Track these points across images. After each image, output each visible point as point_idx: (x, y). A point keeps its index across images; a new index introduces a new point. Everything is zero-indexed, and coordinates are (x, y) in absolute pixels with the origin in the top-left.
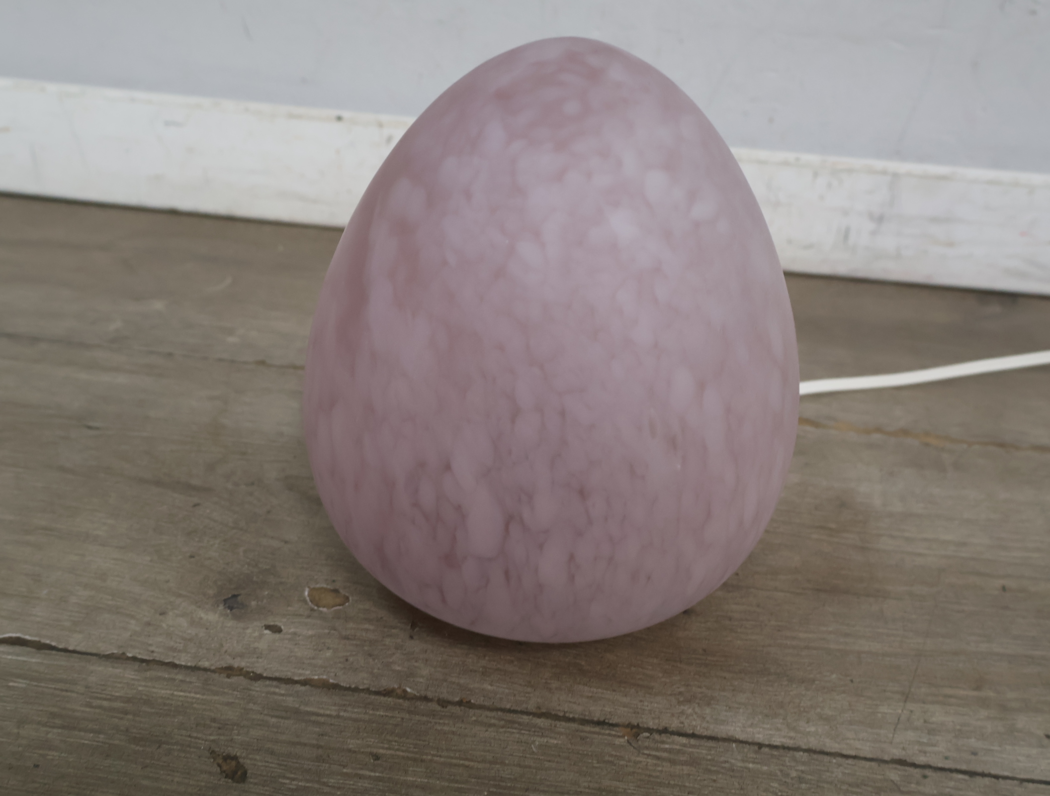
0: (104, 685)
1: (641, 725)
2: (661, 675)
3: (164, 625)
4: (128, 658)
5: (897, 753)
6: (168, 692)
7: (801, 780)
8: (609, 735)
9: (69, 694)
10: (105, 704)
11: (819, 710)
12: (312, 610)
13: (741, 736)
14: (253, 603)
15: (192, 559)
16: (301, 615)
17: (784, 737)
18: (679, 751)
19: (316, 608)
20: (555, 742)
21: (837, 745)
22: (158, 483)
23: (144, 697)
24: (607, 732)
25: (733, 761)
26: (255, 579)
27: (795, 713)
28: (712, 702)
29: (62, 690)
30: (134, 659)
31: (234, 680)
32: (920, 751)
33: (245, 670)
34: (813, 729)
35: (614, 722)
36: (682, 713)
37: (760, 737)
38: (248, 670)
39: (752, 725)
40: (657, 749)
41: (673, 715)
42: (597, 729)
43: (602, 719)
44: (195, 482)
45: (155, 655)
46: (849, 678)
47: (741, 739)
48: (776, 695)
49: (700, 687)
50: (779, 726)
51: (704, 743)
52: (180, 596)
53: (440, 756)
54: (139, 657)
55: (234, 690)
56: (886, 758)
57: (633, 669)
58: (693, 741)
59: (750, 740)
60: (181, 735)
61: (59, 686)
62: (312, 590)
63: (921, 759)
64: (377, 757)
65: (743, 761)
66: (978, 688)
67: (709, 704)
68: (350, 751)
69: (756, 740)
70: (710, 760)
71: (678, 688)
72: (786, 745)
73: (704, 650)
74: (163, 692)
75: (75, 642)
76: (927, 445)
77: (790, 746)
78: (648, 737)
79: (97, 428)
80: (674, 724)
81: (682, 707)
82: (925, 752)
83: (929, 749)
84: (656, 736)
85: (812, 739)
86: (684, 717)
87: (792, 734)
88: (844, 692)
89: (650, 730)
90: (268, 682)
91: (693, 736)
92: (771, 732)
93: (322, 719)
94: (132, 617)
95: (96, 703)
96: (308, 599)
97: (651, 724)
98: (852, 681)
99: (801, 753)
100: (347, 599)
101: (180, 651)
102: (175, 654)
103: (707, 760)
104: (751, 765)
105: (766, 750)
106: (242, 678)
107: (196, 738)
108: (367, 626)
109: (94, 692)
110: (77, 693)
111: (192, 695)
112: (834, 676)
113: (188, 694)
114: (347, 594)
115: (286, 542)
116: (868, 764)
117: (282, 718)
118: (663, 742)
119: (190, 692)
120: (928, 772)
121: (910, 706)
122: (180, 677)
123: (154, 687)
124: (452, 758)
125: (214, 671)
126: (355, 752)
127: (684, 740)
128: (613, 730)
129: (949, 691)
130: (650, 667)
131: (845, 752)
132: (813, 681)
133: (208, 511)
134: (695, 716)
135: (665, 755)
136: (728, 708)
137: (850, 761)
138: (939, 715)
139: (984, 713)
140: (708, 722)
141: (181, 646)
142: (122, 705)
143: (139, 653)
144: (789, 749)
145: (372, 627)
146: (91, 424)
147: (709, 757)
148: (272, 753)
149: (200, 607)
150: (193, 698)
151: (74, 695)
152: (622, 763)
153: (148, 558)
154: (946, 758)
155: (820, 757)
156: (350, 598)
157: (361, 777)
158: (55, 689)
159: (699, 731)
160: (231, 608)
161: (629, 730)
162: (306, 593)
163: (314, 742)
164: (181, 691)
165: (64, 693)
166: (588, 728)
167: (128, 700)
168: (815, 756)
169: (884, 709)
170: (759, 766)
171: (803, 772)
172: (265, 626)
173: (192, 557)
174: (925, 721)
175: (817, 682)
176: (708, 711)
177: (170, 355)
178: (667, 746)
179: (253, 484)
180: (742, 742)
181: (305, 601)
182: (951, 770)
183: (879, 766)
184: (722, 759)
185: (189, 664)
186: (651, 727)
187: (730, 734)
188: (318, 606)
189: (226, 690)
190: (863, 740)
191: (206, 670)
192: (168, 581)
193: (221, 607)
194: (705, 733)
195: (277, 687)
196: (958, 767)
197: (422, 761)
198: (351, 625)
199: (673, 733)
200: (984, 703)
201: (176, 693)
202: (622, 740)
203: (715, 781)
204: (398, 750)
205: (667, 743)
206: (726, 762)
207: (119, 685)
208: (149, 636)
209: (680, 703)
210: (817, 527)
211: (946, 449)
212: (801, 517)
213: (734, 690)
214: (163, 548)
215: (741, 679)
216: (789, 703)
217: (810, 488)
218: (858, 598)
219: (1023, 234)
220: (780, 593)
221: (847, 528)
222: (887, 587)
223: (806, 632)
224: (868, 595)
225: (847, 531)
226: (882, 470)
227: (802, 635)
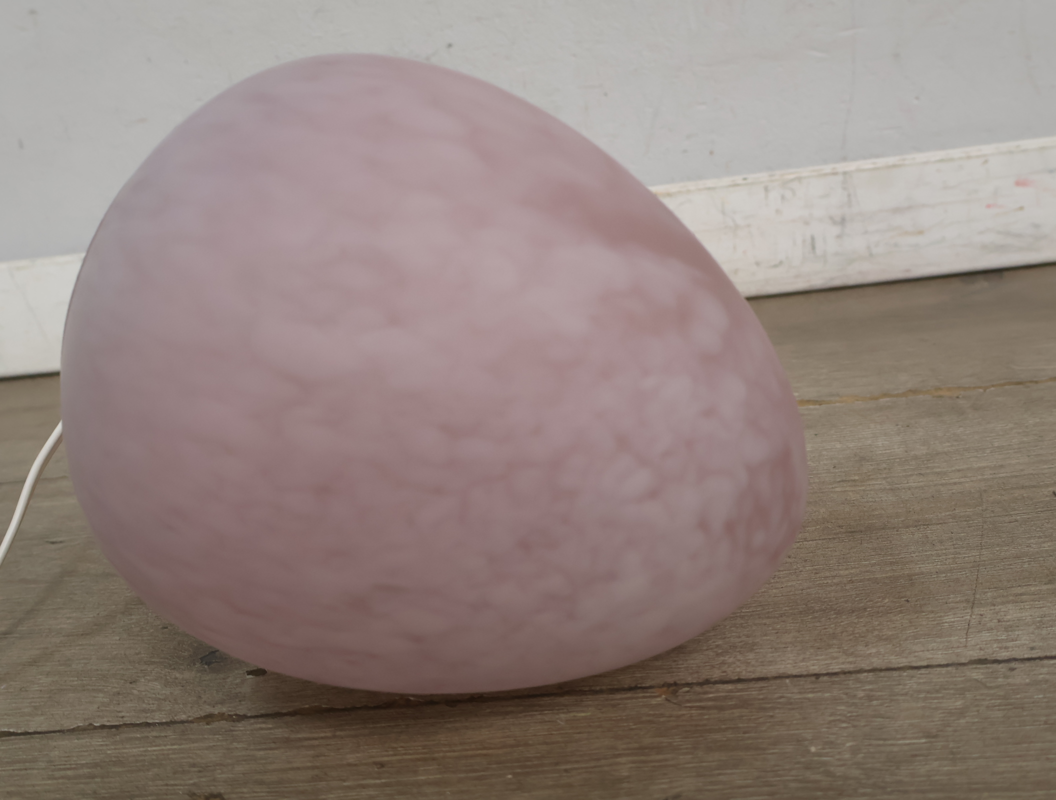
0: (68, 757)
1: (678, 682)
3: (135, 692)
4: (96, 728)
5: (975, 654)
6: (142, 749)
7: (870, 698)
8: (644, 697)
9: (29, 771)
10: (69, 773)
11: (876, 633)
13: (795, 672)
15: (166, 630)
17: (843, 663)
18: (725, 698)
20: (583, 714)
21: (904, 660)
23: (114, 759)
24: (641, 695)
25: (789, 695)
27: (850, 640)
28: (755, 647)
29: (21, 770)
30: (103, 727)
31: (215, 725)
32: (1001, 648)
33: (226, 714)
34: (874, 650)
35: (647, 685)
36: (723, 663)
37: (815, 669)
38: (230, 713)
39: (803, 660)
40: (700, 701)
41: (713, 667)
42: (629, 695)
43: (633, 685)
45: (125, 719)
46: (904, 599)
47: (794, 674)
48: (825, 629)
49: (739, 637)
50: (835, 655)
51: (752, 685)
52: (152, 663)
53: (454, 751)
54: (108, 724)
55: (215, 735)
56: (963, 660)
58: (740, 686)
59: (805, 673)
60: (157, 786)
61: (17, 766)
63: (1004, 655)
64: (382, 765)
65: (800, 693)
66: (1051, 582)
67: (751, 650)
68: (349, 765)
69: (811, 672)
70: (763, 699)
72: (846, 670)
74: (134, 750)
75: (37, 724)
76: (940, 397)
77: (851, 670)
78: (688, 692)
79: (61, 542)
80: (716, 674)
81: (722, 658)
82: (1006, 648)
83: (1010, 644)
84: (698, 689)
85: (874, 660)
86: (726, 666)
87: (851, 659)
88: (901, 612)
89: (688, 685)
90: (252, 721)
91: (739, 681)
92: (826, 662)
93: (316, 742)
94: (100, 691)
95: (57, 774)
97: (690, 680)
98: (908, 601)
99: (865, 674)
101: (153, 711)
102: (149, 715)
103: (759, 699)
104: (810, 695)
105: (826, 678)
106: (224, 722)
107: (173, 785)
109: (58, 765)
110: (38, 769)
111: (169, 747)
112: (887, 600)
113: (164, 748)
116: (944, 670)
117: (271, 749)
118: (706, 693)
119: (165, 745)
120: (1013, 665)
121: (979, 610)
122: (155, 734)
123: (125, 748)
124: (467, 750)
125: (192, 722)
126: (356, 765)
127: (730, 687)
128: (647, 692)
129: (1019, 590)
131: (914, 664)
132: (865, 609)
134: (738, 663)
135: (710, 703)
136: (773, 649)
137: (923, 671)
138: (1012, 613)
140: (753, 666)
141: (154, 707)
142: (89, 770)
143: (108, 721)
144: (850, 672)
146: (54, 540)
147: (761, 697)
148: (261, 783)
149: (174, 669)
150: (169, 750)
151: (35, 771)
152: (662, 720)
153: (118, 638)
154: (1032, 649)
155: (887, 674)
157: (364, 787)
158: (13, 770)
159: (744, 675)
160: (208, 664)
161: (665, 689)
163: (309, 764)
164: (156, 746)
165: (23, 772)
166: (618, 696)
167: (96, 765)
168: (882, 674)
169: (950, 618)
170: (819, 694)
171: (871, 690)
172: (247, 672)
173: (165, 628)
174: (999, 621)
175: (868, 610)
176: (751, 656)
178: (711, 695)
180: (796, 676)
182: (1040, 658)
183: (957, 669)
184: (777, 695)
185: (164, 721)
186: (690, 682)
187: (781, 671)
189: (206, 736)
190: (933, 650)
191: (182, 722)
192: (139, 653)
193: (198, 665)
194: (753, 676)
195: (264, 723)
196: (1048, 654)
197: (434, 759)
199: (716, 683)
201: (149, 749)
202: (659, 699)
203: (772, 717)
204: (405, 754)
205: (711, 693)
206: (781, 697)
207: (86, 754)
208: (119, 704)
209: (718, 655)
210: (839, 482)
211: (960, 396)
212: (819, 477)
213: (777, 633)
214: (133, 626)
215: (784, 622)
216: (842, 632)
217: (824, 453)
218: (897, 531)
219: (989, 206)
220: (811, 542)
221: (871, 477)
222: (927, 516)
223: (847, 569)
224: (908, 527)
225: (873, 479)
226: (897, 425)
227: (843, 572)
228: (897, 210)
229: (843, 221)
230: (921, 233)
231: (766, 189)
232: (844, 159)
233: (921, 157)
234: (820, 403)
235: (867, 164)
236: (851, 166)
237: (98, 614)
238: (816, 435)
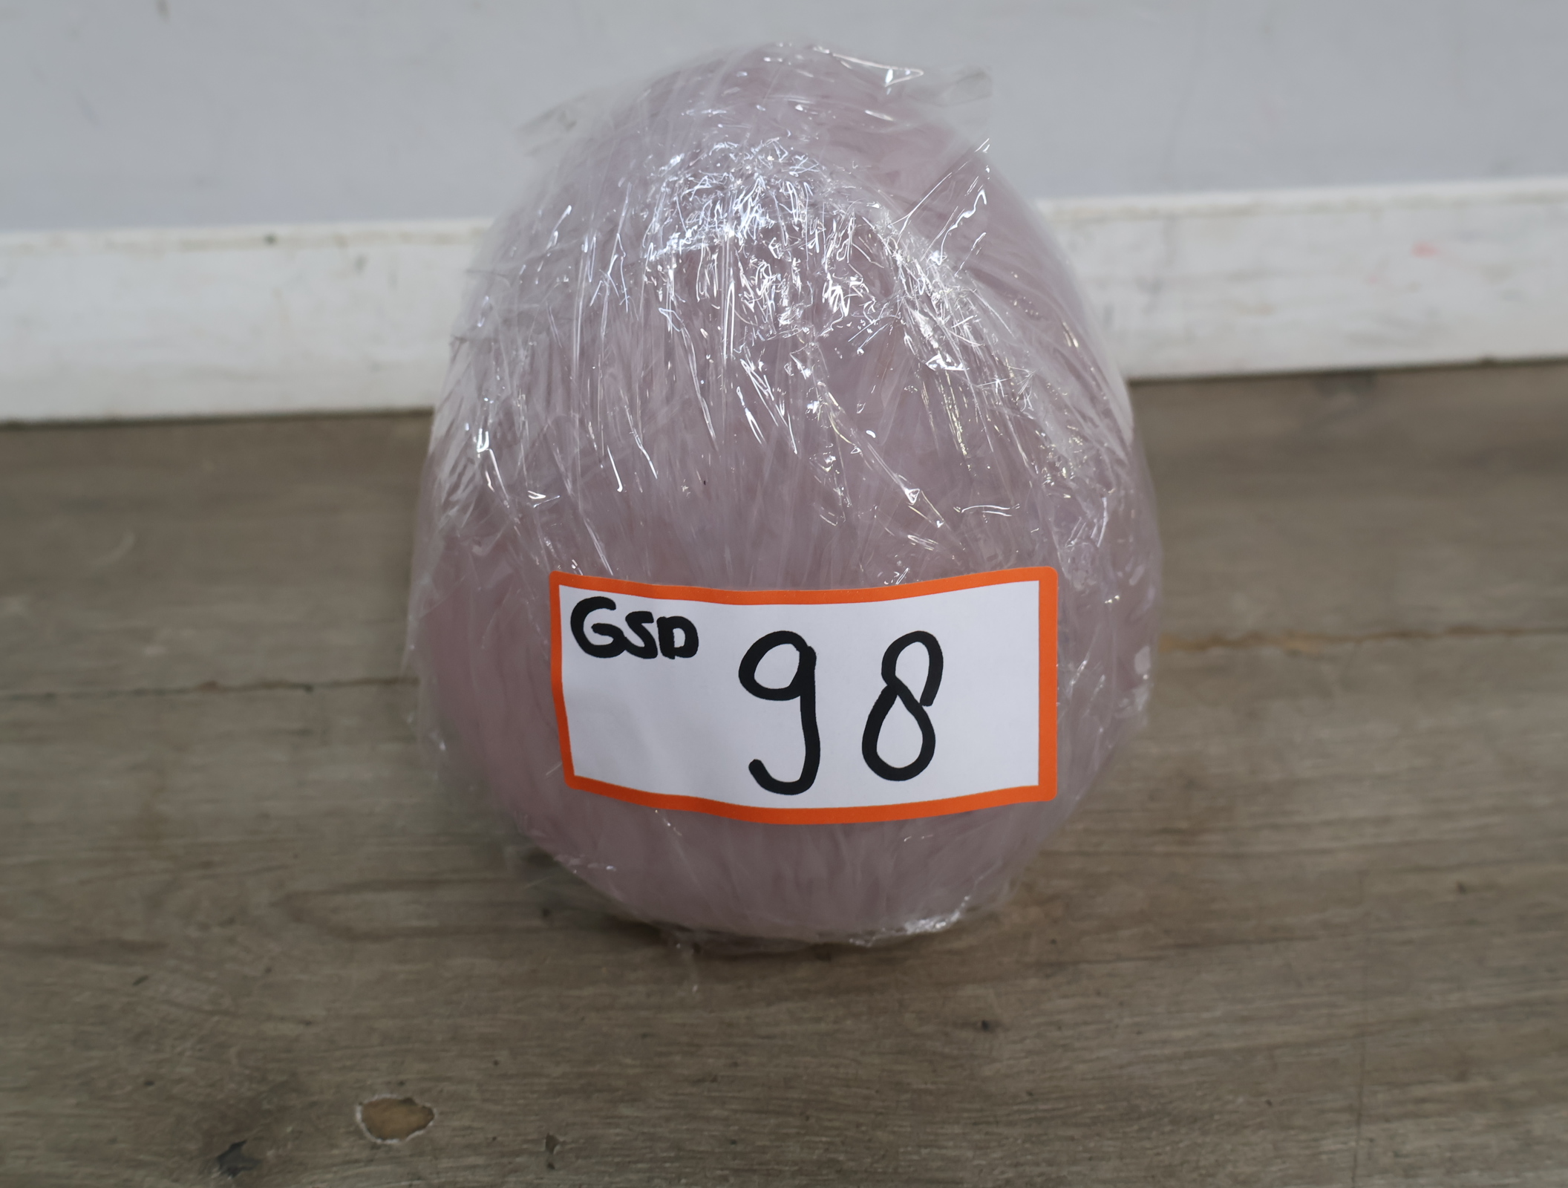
2: (970, 1154)
11: (1230, 1168)
12: (374, 1147)
14: (270, 1153)
15: (151, 1088)
16: (356, 1161)
19: (379, 1141)
22: (67, 950)
26: (266, 1106)
44: (132, 935)
46: (1264, 1099)
48: (1158, 1154)
49: (1037, 1164)
52: (139, 1165)
57: (924, 1151)
62: (369, 1107)
66: (1462, 1077)
71: (1003, 1173)
73: (1030, 1094)
76: (1294, 654)
88: (1261, 1126)
96: (363, 1126)
98: (1269, 1103)
100: (430, 1113)
108: (472, 1160)
112: (1240, 1100)
114: (428, 1105)
115: (308, 1023)
121: (1370, 1130)
129: (1419, 1091)
130: (951, 1144)
132: (1211, 1115)
133: (163, 988)
138: (1414, 1139)
139: (1480, 1120)
145: (480, 1161)
149: (178, 1180)
156: (435, 1111)
160: (233, 1172)
162: (358, 1116)
169: (1329, 1145)
173: (149, 1083)
174: (1397, 1155)
175: (1217, 1117)
177: (49, 697)
179: (231, 921)
181: (358, 1133)
188: (383, 1137)
192: (113, 1141)
193: (216, 1174)
198: (445, 1163)
200: (1476, 1102)
210: (1160, 831)
211: (1323, 656)
212: (1131, 818)
213: (1090, 1159)
214: (95, 1075)
215: (1098, 1135)
216: (1182, 1164)
217: (1135, 764)
218: (1248, 949)
219: (1370, 281)
220: (1126, 964)
221: (1205, 826)
222: (1287, 920)
223: (1181, 1027)
224: (1261, 941)
225: (1207, 830)
226: (1236, 711)
227: (1178, 1034)
228: (1237, 277)
229: (1154, 287)
230: (1267, 311)
235: (1205, 204)
236: (1179, 206)
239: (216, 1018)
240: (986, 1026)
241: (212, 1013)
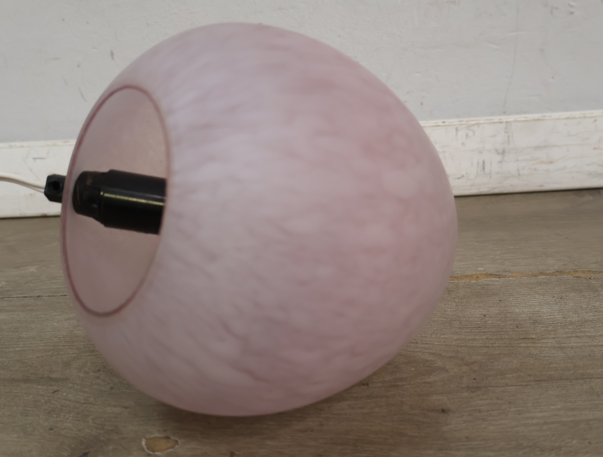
12: (149, 455)
15: (52, 431)
19: (151, 453)
22: (26, 380)
26: (102, 438)
44: (55, 375)
46: (587, 441)
62: (149, 440)
73: (467, 438)
76: (578, 278)
88: (587, 453)
96: (145, 447)
98: (590, 443)
100: (177, 442)
112: (575, 442)
114: (176, 439)
132: (560, 448)
133: (64, 394)
153: (16, 436)
156: (179, 442)
162: (143, 443)
173: (51, 429)
175: (563, 448)
179: (99, 370)
181: (143, 449)
188: (153, 451)
192: (30, 451)
210: (522, 339)
211: (592, 278)
212: (508, 334)
214: (28, 426)
217: (508, 315)
218: (571, 382)
219: (595, 149)
220: (511, 387)
221: (544, 336)
222: (589, 371)
223: (540, 412)
224: (577, 379)
225: (545, 338)
226: (554, 297)
227: (538, 415)
228: (537, 148)
229: (503, 152)
230: (551, 162)
231: (457, 130)
232: (505, 113)
233: (555, 115)
234: (499, 276)
235: (521, 117)
236: (511, 118)
237: (3, 414)
238: (500, 301)
239: (85, 406)
240: (443, 411)
241: (84, 404)
